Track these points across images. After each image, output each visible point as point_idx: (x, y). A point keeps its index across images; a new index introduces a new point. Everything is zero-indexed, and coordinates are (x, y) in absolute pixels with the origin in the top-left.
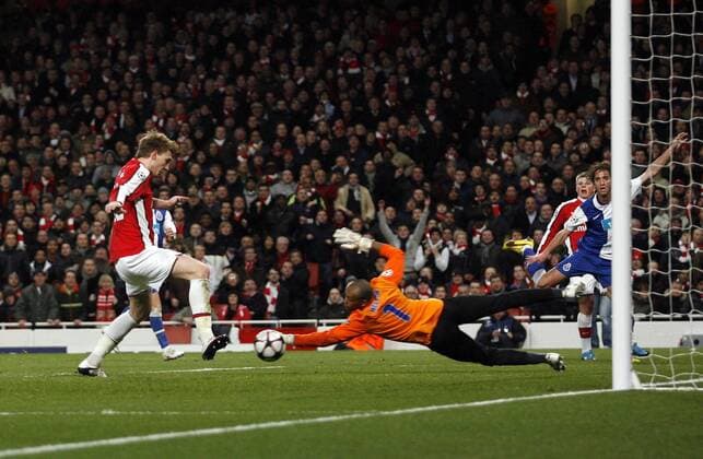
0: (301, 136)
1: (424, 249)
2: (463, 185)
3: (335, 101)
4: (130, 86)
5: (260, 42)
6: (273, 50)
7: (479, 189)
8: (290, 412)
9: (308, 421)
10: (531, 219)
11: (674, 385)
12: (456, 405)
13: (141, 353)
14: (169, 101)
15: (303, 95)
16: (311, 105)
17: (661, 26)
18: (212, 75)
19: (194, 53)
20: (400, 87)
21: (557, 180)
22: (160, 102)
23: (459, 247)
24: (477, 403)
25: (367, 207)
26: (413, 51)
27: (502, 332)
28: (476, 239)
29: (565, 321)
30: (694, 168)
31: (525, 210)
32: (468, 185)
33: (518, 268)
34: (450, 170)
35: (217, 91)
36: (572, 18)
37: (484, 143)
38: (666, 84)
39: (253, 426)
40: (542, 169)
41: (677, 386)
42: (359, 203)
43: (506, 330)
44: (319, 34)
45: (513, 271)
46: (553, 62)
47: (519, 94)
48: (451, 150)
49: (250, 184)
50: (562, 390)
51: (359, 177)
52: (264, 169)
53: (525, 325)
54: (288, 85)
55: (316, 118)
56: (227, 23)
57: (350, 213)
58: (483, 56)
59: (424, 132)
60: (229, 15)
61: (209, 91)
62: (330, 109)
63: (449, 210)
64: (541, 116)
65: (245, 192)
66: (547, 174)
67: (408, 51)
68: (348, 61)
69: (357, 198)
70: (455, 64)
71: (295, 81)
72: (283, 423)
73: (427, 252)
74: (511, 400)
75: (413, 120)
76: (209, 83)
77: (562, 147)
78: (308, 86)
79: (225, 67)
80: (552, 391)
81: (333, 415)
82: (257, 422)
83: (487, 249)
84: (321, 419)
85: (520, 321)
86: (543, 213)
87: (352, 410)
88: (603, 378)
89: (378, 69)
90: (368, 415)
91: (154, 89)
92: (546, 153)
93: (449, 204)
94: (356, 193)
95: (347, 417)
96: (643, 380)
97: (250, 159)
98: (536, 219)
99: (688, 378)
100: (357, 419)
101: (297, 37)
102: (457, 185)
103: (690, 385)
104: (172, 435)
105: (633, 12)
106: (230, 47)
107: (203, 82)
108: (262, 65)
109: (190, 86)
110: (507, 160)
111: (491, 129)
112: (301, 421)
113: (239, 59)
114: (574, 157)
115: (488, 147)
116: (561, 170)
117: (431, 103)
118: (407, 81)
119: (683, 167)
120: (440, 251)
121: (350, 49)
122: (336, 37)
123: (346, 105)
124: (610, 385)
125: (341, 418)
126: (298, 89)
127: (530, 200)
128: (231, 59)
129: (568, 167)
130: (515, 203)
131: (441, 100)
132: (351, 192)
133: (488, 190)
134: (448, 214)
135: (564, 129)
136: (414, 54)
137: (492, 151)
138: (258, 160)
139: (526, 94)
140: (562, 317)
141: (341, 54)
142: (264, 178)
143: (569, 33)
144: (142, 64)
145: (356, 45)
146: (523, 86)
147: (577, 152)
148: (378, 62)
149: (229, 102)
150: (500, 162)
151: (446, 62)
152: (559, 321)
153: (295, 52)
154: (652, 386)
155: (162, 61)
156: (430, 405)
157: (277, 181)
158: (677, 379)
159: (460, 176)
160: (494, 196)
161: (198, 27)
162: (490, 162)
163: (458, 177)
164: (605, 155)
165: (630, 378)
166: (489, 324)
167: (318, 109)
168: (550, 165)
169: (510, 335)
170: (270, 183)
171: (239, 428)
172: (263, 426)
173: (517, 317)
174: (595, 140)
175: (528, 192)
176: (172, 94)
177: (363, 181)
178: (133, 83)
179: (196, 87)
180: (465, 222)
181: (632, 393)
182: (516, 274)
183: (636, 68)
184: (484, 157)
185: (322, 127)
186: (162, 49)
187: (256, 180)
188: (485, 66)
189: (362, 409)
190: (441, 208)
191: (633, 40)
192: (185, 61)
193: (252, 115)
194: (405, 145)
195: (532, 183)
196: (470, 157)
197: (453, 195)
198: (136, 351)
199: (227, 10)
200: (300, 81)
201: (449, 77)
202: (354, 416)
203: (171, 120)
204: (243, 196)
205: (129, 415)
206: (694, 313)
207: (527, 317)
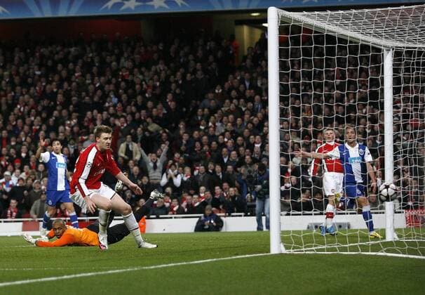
0: (99, 115)
1: (167, 175)
2: (187, 141)
3: (118, 96)
4: (5, 88)
5: (75, 64)
6: (82, 68)
7: (198, 144)
8: (93, 268)
9: (103, 273)
10: (225, 160)
11: (305, 251)
12: (185, 263)
13: (12, 236)
14: (26, 96)
15: (99, 92)
16: (105, 97)
17: (295, 53)
18: (49, 82)
19: (39, 70)
20: (154, 87)
21: (239, 138)
22: (21, 98)
23: (186, 176)
24: (196, 262)
25: (136, 154)
26: (161, 66)
27: (210, 222)
28: (196, 173)
29: (245, 216)
30: (314, 131)
31: (222, 155)
32: (191, 141)
34: (181, 132)
35: (53, 91)
36: (248, 49)
37: (199, 118)
38: (298, 85)
39: (73, 276)
40: (232, 132)
41: (306, 251)
42: (131, 152)
43: (212, 222)
44: (108, 59)
45: (214, 189)
46: (237, 74)
47: (217, 91)
48: (182, 123)
49: (72, 142)
50: (242, 254)
52: (79, 134)
53: (223, 218)
54: (91, 88)
55: (107, 105)
56: (57, 53)
57: (126, 157)
58: (198, 70)
59: (165, 112)
60: (59, 48)
61: (48, 91)
62: (115, 100)
63: (181, 156)
64: (231, 102)
65: (69, 146)
66: (234, 135)
67: (158, 67)
68: (124, 74)
69: (131, 149)
70: (184, 77)
71: (95, 85)
72: (89, 274)
73: (169, 176)
74: (215, 260)
75: (160, 106)
76: (48, 87)
77: (243, 120)
78: (101, 87)
79: (56, 78)
80: (237, 255)
81: (117, 269)
82: (75, 274)
83: (202, 176)
84: (110, 272)
85: (220, 216)
86: (232, 156)
87: (127, 267)
88: (265, 247)
89: (141, 77)
90: (136, 269)
91: (17, 91)
92: (234, 124)
93: (181, 153)
94: (130, 146)
95: (124, 270)
96: (287, 248)
97: (72, 128)
98: (228, 160)
99: (312, 246)
100: (130, 271)
101: (96, 60)
102: (184, 142)
103: (313, 250)
104: (28, 281)
105: (280, 46)
106: (60, 67)
107: (45, 86)
108: (76, 78)
109: (37, 88)
110: (211, 127)
111: (203, 111)
112: (99, 273)
113: (64, 73)
114: (250, 126)
115: (201, 120)
116: (243, 132)
117: (170, 96)
118: (158, 84)
119: (307, 131)
121: (124, 67)
122: (118, 61)
123: (124, 97)
124: (269, 251)
125: (121, 271)
126: (96, 89)
127: (225, 150)
128: (59, 73)
129: (246, 130)
130: (215, 151)
131: (175, 95)
132: (127, 146)
133: (202, 145)
134: (182, 158)
135: (244, 109)
136: (162, 69)
137: (203, 122)
138: (76, 129)
139: (220, 91)
140: (242, 214)
141: (120, 70)
142: (80, 138)
143: (245, 58)
144: (11, 76)
145: (128, 64)
146: (218, 87)
147: (250, 121)
148: (142, 73)
149: (60, 97)
150: (207, 127)
151: (179, 74)
152: (241, 216)
153: (95, 70)
154: (292, 251)
155: (21, 75)
156: (170, 263)
157: (86, 140)
158: (305, 248)
159: (186, 137)
160: (206, 148)
161: (42, 56)
162: (202, 127)
163: (184, 137)
164: (266, 124)
165: (279, 247)
166: (203, 218)
167: (108, 99)
168: (236, 130)
169: (215, 224)
170: (83, 141)
171: (65, 277)
172: (78, 275)
173: (218, 214)
174: (259, 115)
175: (224, 145)
176: (28, 92)
177: (135, 139)
178: (6, 86)
179: (40, 89)
180: (190, 163)
181: (281, 255)
182: (216, 191)
183: (282, 76)
184: (199, 125)
185: (111, 110)
186: (21, 68)
187: (74, 139)
188: (200, 75)
189: (133, 266)
190: (177, 155)
191: (280, 61)
192: (35, 74)
193: (71, 104)
194: (156, 120)
195: (226, 140)
196: (193, 126)
197: (183, 148)
198: (9, 235)
199: (57, 47)
200: (97, 85)
201: (180, 82)
202: (129, 270)
203: (26, 107)
204: (68, 148)
205: (5, 271)
206: (315, 211)
207: (224, 214)
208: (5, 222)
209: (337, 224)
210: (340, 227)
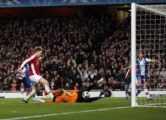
0: (59, 48)
1: (88, 74)
2: (96, 59)
3: (67, 40)
4: (20, 36)
5: (50, 26)
6: (53, 28)
7: (101, 60)
8: (57, 112)
9: (61, 114)
10: (113, 67)
11: (146, 106)
12: (95, 110)
14: (29, 40)
15: (60, 38)
16: (62, 40)
17: (143, 22)
18: (39, 34)
19: (34, 29)
20: (83, 36)
21: (119, 58)
22: (27, 40)
23: (96, 74)
24: (100, 110)
25: (75, 64)
26: (85, 28)
27: (106, 93)
28: (100, 72)
29: (120, 91)
30: (150, 55)
31: (111, 65)
32: (98, 59)
33: (109, 79)
34: (94, 55)
35: (40, 37)
36: (122, 21)
37: (102, 49)
38: (144, 36)
39: (48, 115)
40: (115, 55)
41: (147, 106)
42: (73, 63)
43: (107, 93)
44: (63, 24)
45: (108, 79)
46: (118, 31)
47: (110, 38)
48: (94, 51)
49: (47, 59)
50: (119, 107)
51: (73, 57)
52: (51, 55)
53: (111, 92)
54: (56, 36)
55: (63, 44)
56: (42, 22)
57: (71, 66)
58: (102, 29)
59: (88, 47)
60: (43, 20)
61: (38, 37)
62: (66, 41)
63: (94, 65)
64: (115, 43)
65: (46, 61)
66: (116, 57)
67: (84, 28)
68: (70, 30)
69: (72, 62)
70: (95, 31)
71: (58, 35)
72: (55, 114)
73: (89, 74)
74: (108, 109)
75: (85, 44)
76: (38, 36)
77: (120, 51)
78: (61, 36)
79: (42, 32)
80: (117, 107)
81: (66, 112)
82: (49, 114)
83: (102, 74)
84: (64, 114)
85: (110, 91)
86: (115, 66)
87: (71, 111)
88: (129, 104)
89: (77, 32)
90: (75, 112)
91: (25, 37)
92: (116, 52)
93: (94, 64)
94: (72, 61)
95: (70, 113)
96: (139, 104)
97: (48, 53)
98: (114, 67)
99: (149, 104)
101: (59, 25)
102: (95, 59)
103: (149, 106)
104: (29, 117)
105: (136, 19)
106: (43, 27)
107: (37, 35)
108: (50, 32)
109: (33, 36)
110: (107, 53)
111: (103, 46)
112: (59, 114)
113: (45, 30)
114: (123, 53)
115: (103, 50)
116: (120, 56)
117: (89, 40)
118: (84, 35)
119: (148, 55)
120: (92, 74)
121: (71, 28)
122: (67, 25)
123: (70, 40)
124: (131, 106)
125: (68, 113)
126: (58, 37)
127: (112, 63)
128: (43, 30)
129: (121, 55)
130: (109, 63)
131: (92, 39)
132: (71, 61)
133: (103, 61)
134: (94, 66)
135: (121, 46)
136: (86, 29)
137: (103, 51)
138: (49, 53)
139: (111, 38)
140: (120, 90)
141: (69, 29)
142: (51, 57)
143: (122, 24)
144: (22, 31)
145: (72, 26)
146: (110, 36)
147: (123, 51)
148: (77, 30)
149: (43, 40)
150: (105, 54)
151: (93, 31)
152: (119, 91)
153: (58, 28)
154: (141, 106)
155: (27, 30)
156: (89, 110)
157: (54, 58)
158: (146, 104)
159: (96, 57)
160: (104, 62)
161: (35, 23)
162: (103, 54)
163: (95, 57)
164: (130, 52)
165: (135, 104)
166: (103, 91)
167: (63, 41)
168: (117, 54)
169: (108, 94)
170: (52, 59)
171: (45, 115)
172: (50, 115)
173: (109, 90)
174: (127, 49)
175: (112, 61)
176: (29, 38)
177: (74, 58)
178: (20, 35)
179: (35, 36)
180: (98, 68)
181: (136, 107)
182: (109, 80)
183: (137, 32)
184: (102, 53)
185: (64, 46)
186: (27, 28)
187: (49, 58)
188: (102, 31)
189: (73, 111)
190: (92, 65)
191: (136, 26)
192: (33, 30)
193: (48, 43)
194: (83, 50)
195: (113, 59)
196: (99, 53)
197: (95, 62)
198: (21, 98)
199: (42, 19)
200: (59, 35)
201: (94, 34)
202: (72, 113)
203: (29, 44)
204: (46, 62)
205: (19, 113)
206: (150, 89)
207: (112, 90)
208: (19, 92)
209: (160, 94)
210: (161, 96)
